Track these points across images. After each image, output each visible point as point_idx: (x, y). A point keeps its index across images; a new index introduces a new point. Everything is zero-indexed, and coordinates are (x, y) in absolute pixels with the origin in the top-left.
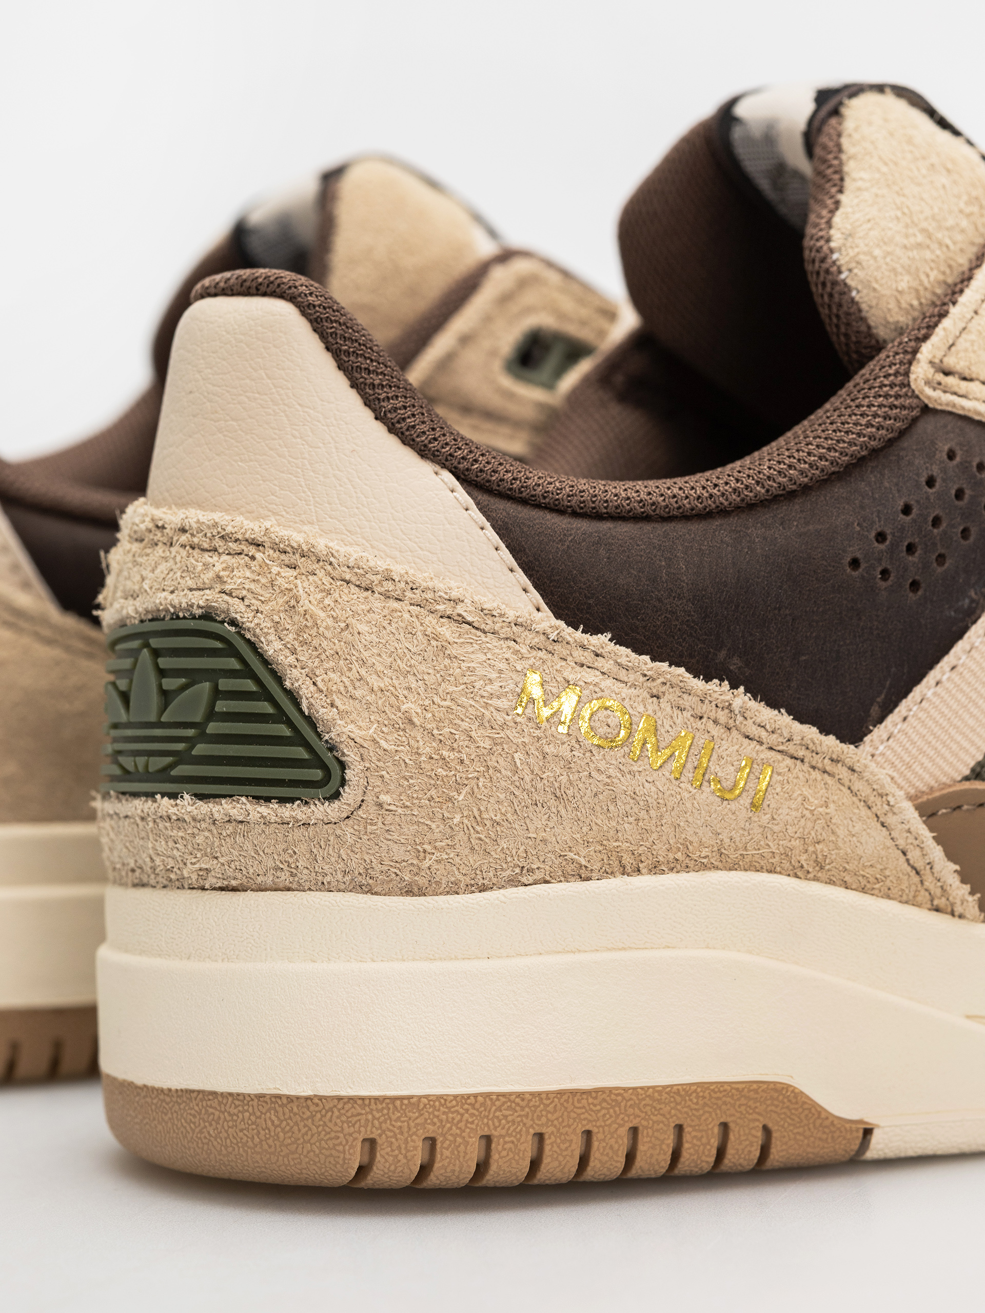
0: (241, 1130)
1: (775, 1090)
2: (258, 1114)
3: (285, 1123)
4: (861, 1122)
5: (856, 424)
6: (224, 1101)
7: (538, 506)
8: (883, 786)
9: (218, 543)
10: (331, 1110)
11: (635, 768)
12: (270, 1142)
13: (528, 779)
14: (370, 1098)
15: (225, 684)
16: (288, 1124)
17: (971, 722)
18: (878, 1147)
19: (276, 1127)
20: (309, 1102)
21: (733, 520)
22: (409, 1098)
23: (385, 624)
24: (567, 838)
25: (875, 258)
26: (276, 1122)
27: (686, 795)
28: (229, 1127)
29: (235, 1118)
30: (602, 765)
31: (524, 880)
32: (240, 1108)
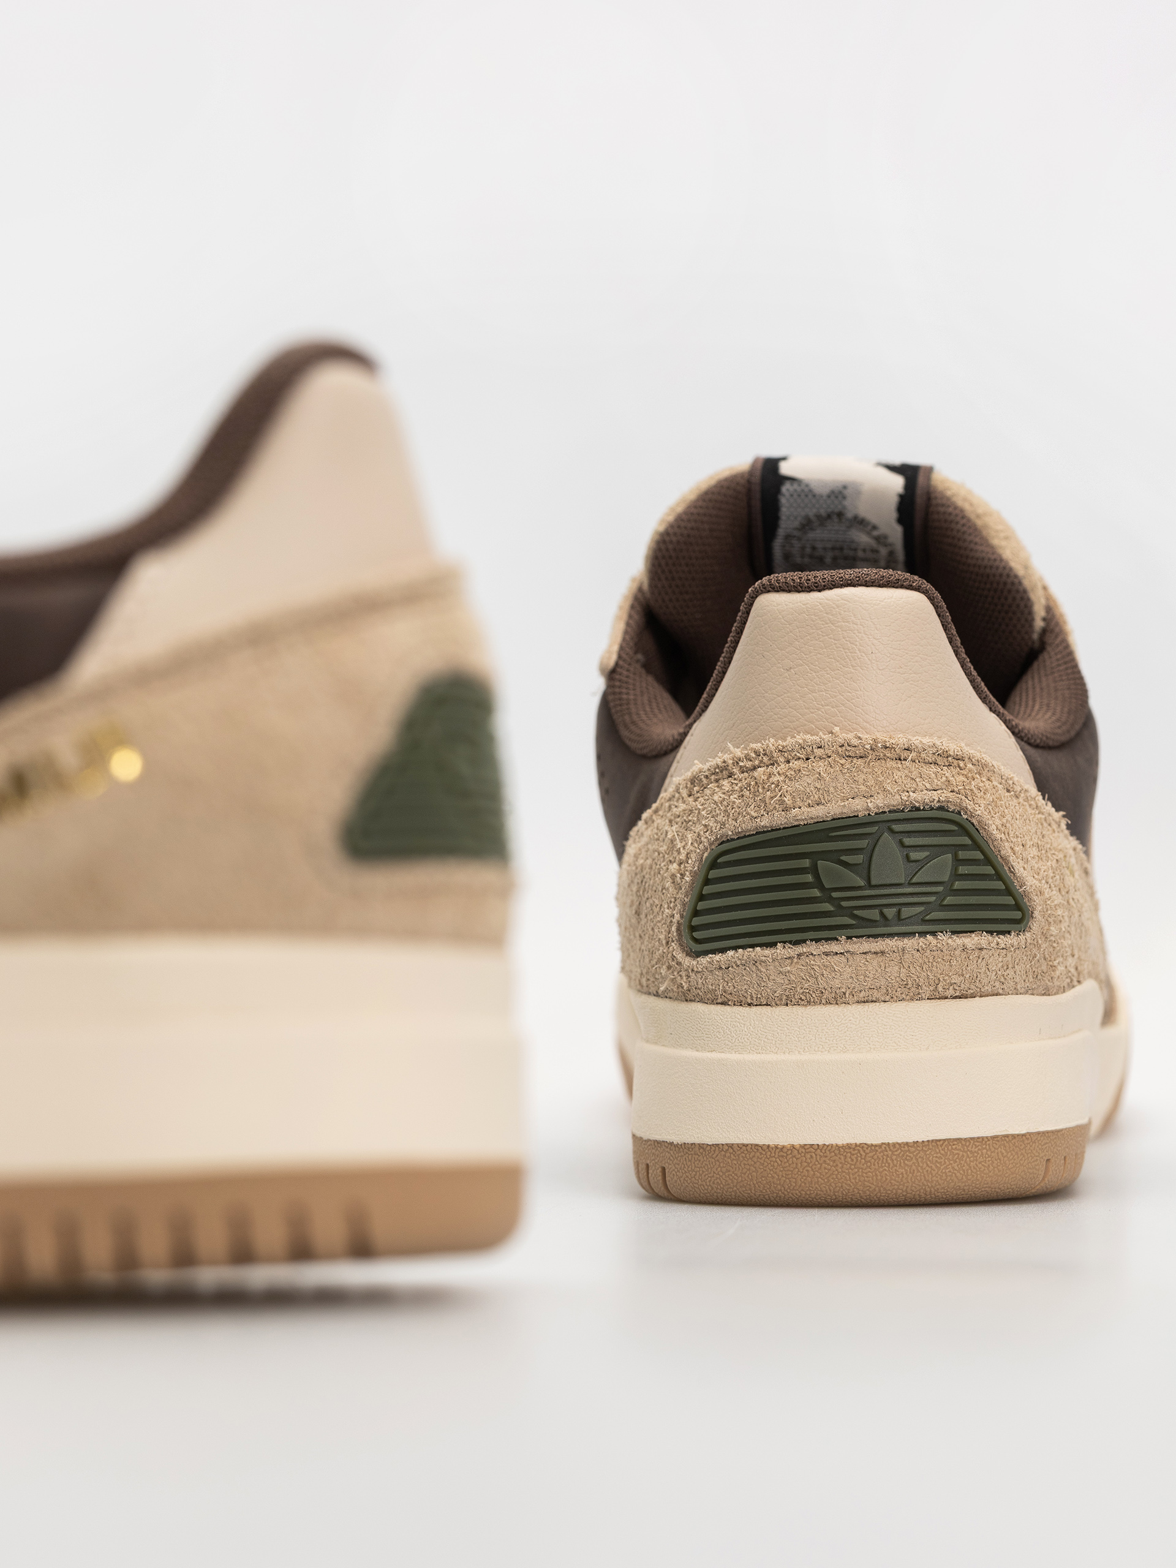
0: (980, 1163)
2: (993, 1149)
3: (1010, 1154)
6: (967, 1144)
15: (962, 855)
16: (1012, 1154)
19: (1004, 1157)
20: (1024, 1137)
28: (970, 1161)
29: (976, 1154)
32: (980, 1147)
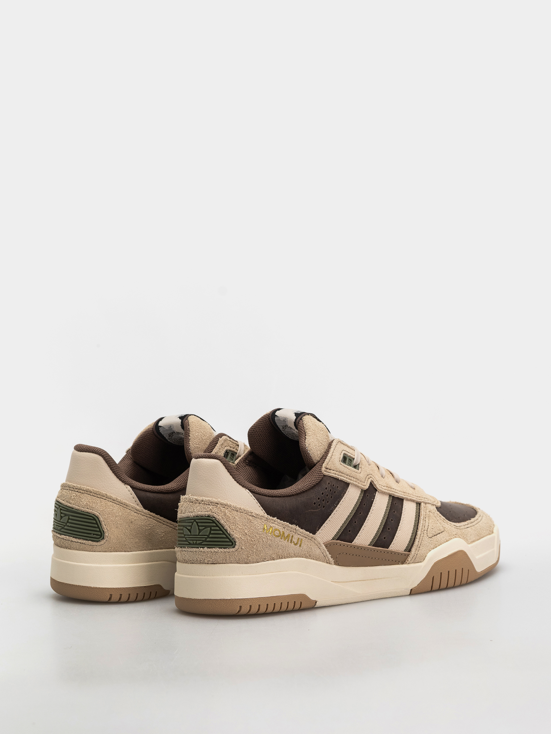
0: (217, 605)
1: (303, 595)
2: (220, 602)
4: (315, 600)
5: (314, 479)
6: (213, 601)
7: (262, 495)
8: (319, 542)
9: (210, 503)
10: (234, 601)
11: (282, 541)
12: (222, 607)
13: (265, 543)
14: (241, 599)
15: (213, 528)
17: (332, 530)
18: (318, 605)
20: (230, 600)
21: (295, 497)
22: (247, 599)
23: (241, 517)
24: (271, 553)
25: (314, 449)
26: (224, 604)
27: (289, 545)
28: (214, 605)
30: (277, 540)
31: (265, 560)
32: (216, 602)
